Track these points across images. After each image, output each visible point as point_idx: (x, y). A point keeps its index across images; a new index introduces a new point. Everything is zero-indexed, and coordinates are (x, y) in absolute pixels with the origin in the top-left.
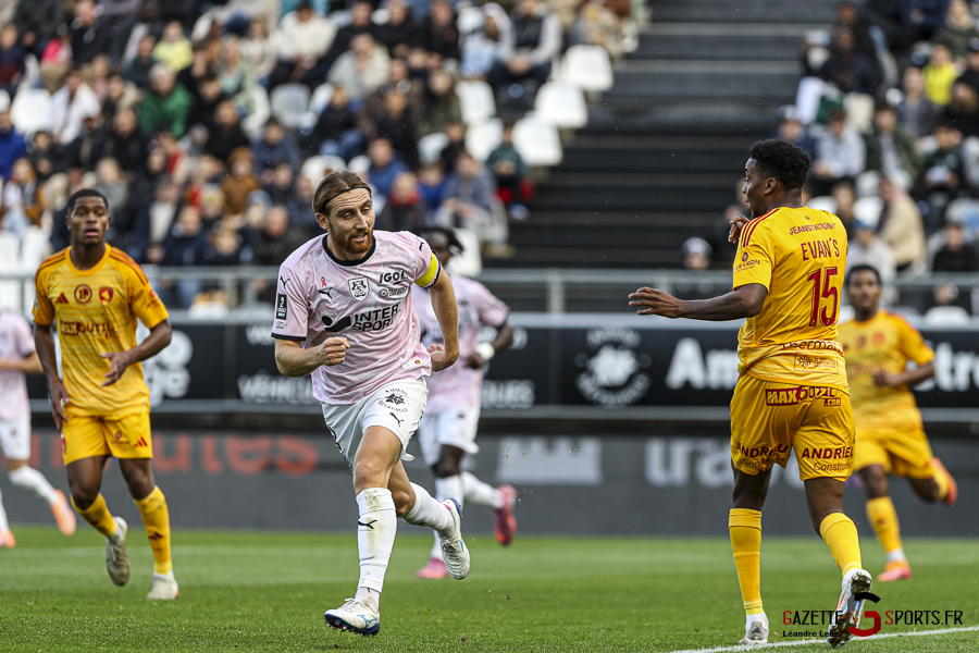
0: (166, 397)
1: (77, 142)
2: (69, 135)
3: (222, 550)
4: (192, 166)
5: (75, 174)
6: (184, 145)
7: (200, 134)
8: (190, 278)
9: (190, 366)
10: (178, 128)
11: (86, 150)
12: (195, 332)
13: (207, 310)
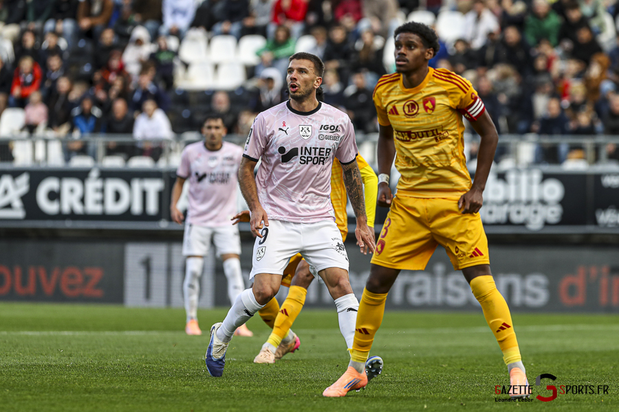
0: (546, 224)
1: (484, 48)
2: (478, 43)
3: (582, 327)
4: (563, 66)
5: (481, 70)
6: (557, 52)
7: (567, 44)
8: (564, 142)
9: (562, 203)
10: (554, 39)
11: (490, 54)
12: (565, 179)
13: (574, 165)
